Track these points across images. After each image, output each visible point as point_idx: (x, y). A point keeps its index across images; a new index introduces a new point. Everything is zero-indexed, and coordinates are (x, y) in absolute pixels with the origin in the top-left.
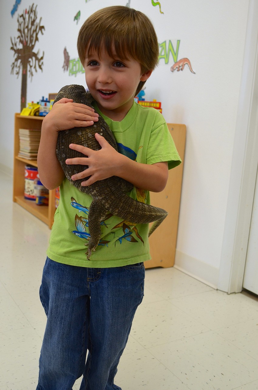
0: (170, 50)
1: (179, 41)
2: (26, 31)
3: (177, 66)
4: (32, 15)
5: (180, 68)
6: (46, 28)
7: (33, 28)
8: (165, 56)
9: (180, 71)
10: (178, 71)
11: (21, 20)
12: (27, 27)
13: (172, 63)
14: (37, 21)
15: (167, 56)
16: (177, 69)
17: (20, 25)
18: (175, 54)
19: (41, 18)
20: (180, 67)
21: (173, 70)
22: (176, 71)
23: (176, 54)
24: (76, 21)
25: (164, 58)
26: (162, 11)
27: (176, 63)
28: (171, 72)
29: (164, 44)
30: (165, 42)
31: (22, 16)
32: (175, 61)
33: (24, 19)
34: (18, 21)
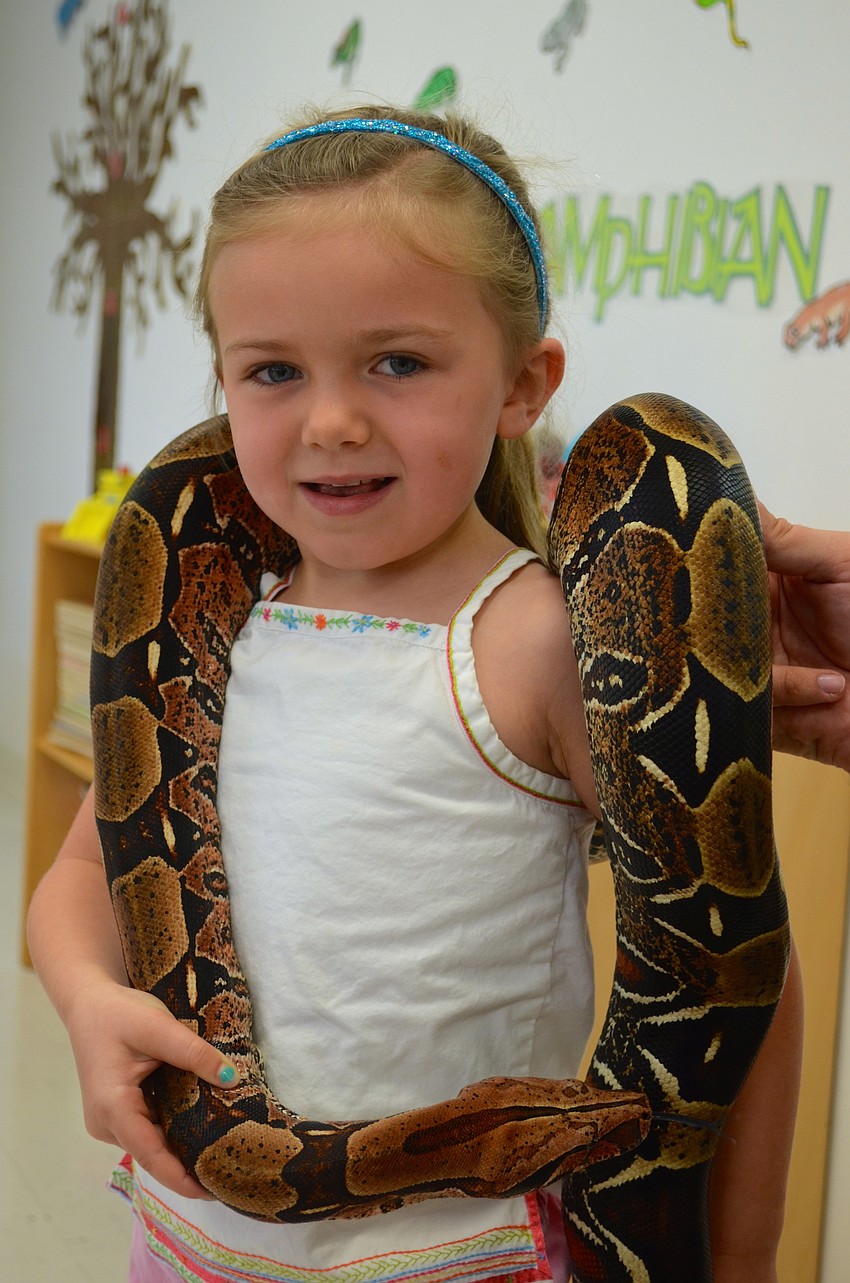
0: (781, 237)
1: (824, 193)
2: (121, 105)
3: (817, 322)
4: (149, 32)
5: (833, 332)
6: (209, 93)
7: (152, 94)
8: (757, 267)
9: (833, 348)
10: (823, 344)
11: (101, 50)
12: (126, 88)
13: (789, 303)
14: (171, 61)
15: (765, 262)
16: (815, 337)
17: (95, 75)
18: (806, 257)
19: (186, 53)
20: (829, 324)
21: (793, 339)
22: (810, 346)
23: (811, 258)
24: (341, 69)
25: (751, 275)
26: (743, 34)
27: (812, 305)
28: (785, 351)
29: (751, 204)
30: (757, 193)
31: (104, 33)
32: (808, 295)
33: (114, 48)
34: (88, 57)
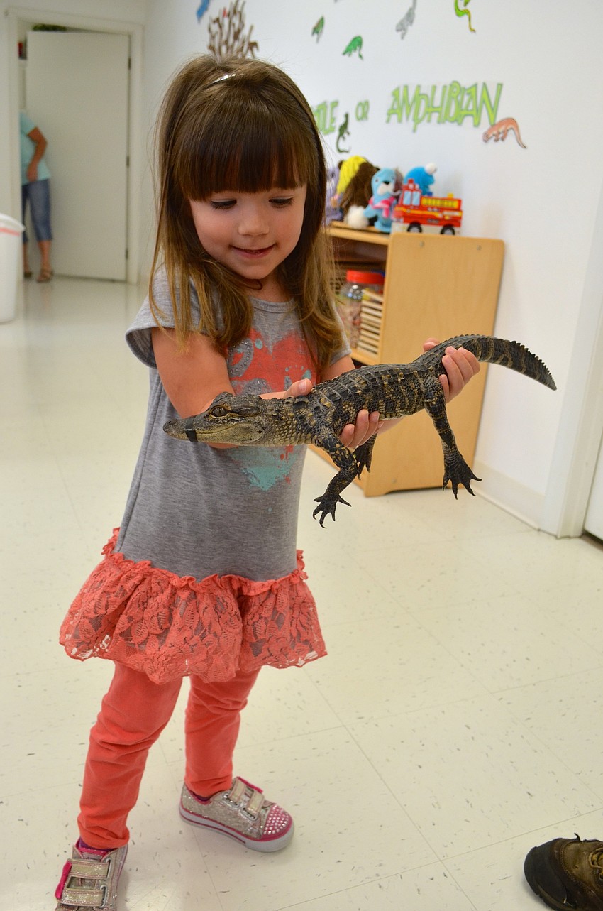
0: (484, 102)
1: (500, 86)
2: (224, 49)
3: (495, 132)
4: (236, 21)
5: (501, 136)
6: (260, 44)
7: (237, 45)
8: (474, 113)
9: (500, 142)
10: (496, 140)
11: (215, 28)
12: (226, 42)
13: (485, 126)
14: (245, 32)
15: (477, 111)
16: (494, 138)
17: (213, 37)
18: (493, 109)
19: (252, 28)
20: (499, 133)
21: (486, 138)
22: (492, 141)
23: (494, 109)
24: (316, 36)
25: (472, 115)
26: (473, 27)
27: (494, 126)
28: (484, 143)
29: (473, 90)
30: (476, 85)
31: (217, 20)
32: (492, 123)
33: (221, 27)
34: (210, 30)
